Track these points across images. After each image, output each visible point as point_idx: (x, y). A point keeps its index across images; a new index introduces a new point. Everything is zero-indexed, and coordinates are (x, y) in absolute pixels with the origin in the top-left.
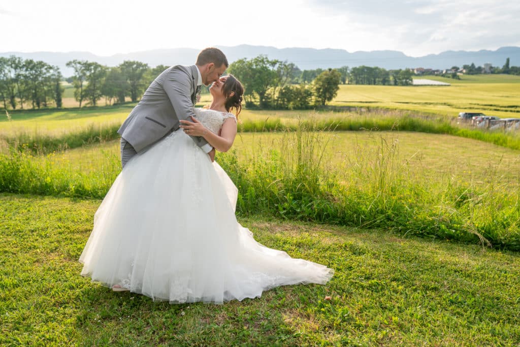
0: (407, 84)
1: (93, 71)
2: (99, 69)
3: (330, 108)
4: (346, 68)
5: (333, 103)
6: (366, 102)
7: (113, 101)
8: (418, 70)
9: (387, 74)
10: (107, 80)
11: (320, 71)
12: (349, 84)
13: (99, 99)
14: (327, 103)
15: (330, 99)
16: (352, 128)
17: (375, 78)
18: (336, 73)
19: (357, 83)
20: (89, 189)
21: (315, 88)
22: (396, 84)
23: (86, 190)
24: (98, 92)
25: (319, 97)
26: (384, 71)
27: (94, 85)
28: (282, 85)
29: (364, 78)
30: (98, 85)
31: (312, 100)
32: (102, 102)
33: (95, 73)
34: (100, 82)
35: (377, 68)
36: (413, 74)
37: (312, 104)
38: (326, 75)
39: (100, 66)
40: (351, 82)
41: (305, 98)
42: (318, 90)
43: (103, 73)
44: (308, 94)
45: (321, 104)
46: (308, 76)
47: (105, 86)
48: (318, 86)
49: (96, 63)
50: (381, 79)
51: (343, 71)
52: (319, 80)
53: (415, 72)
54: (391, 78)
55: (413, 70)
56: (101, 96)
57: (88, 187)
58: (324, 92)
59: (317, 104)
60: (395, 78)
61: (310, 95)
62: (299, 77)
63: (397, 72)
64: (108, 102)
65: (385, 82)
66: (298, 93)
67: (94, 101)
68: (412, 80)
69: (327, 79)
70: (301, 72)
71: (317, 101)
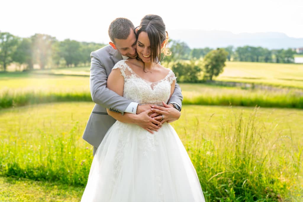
0: (289, 62)
1: (5, 40)
2: (11, 38)
3: (217, 83)
4: (231, 47)
5: (219, 78)
6: (250, 78)
7: (23, 67)
8: (300, 49)
9: (270, 53)
10: (18, 48)
11: (208, 50)
12: (233, 61)
13: (9, 65)
14: (214, 78)
15: (217, 74)
16: (243, 104)
17: (258, 56)
18: (224, 52)
19: (242, 60)
20: (24, 168)
21: (204, 64)
22: (278, 61)
23: (20, 169)
24: (10, 58)
25: (208, 72)
26: (267, 50)
27: (6, 53)
28: (175, 61)
29: (248, 56)
30: (9, 53)
31: (201, 76)
32: (12, 67)
33: (7, 41)
34: (11, 50)
35: (260, 48)
36: (295, 53)
37: (200, 78)
38: (215, 53)
39: (12, 36)
40: (235, 59)
41: (195, 73)
42: (207, 66)
43: (14, 42)
44: (198, 70)
45: (209, 78)
46: (197, 53)
47: (16, 53)
48: (207, 63)
49: (8, 33)
50: (264, 57)
51: (229, 49)
52: (208, 57)
53: (298, 51)
54: (274, 57)
55: (295, 49)
56: (11, 62)
57: (23, 167)
58: (212, 69)
59: (206, 79)
60: (277, 56)
61: (199, 70)
62: (189, 54)
63: (279, 52)
64: (18, 68)
65: (267, 60)
66: (189, 69)
67: (5, 66)
68: (293, 58)
69: (215, 57)
70: (190, 50)
71: (205, 77)
